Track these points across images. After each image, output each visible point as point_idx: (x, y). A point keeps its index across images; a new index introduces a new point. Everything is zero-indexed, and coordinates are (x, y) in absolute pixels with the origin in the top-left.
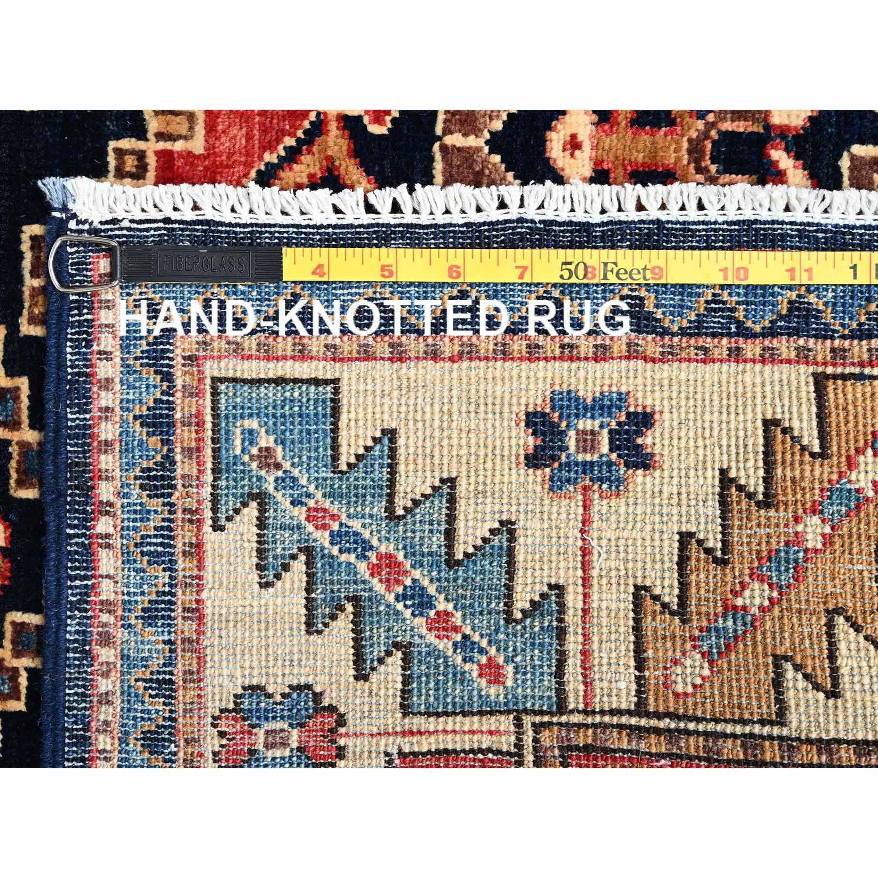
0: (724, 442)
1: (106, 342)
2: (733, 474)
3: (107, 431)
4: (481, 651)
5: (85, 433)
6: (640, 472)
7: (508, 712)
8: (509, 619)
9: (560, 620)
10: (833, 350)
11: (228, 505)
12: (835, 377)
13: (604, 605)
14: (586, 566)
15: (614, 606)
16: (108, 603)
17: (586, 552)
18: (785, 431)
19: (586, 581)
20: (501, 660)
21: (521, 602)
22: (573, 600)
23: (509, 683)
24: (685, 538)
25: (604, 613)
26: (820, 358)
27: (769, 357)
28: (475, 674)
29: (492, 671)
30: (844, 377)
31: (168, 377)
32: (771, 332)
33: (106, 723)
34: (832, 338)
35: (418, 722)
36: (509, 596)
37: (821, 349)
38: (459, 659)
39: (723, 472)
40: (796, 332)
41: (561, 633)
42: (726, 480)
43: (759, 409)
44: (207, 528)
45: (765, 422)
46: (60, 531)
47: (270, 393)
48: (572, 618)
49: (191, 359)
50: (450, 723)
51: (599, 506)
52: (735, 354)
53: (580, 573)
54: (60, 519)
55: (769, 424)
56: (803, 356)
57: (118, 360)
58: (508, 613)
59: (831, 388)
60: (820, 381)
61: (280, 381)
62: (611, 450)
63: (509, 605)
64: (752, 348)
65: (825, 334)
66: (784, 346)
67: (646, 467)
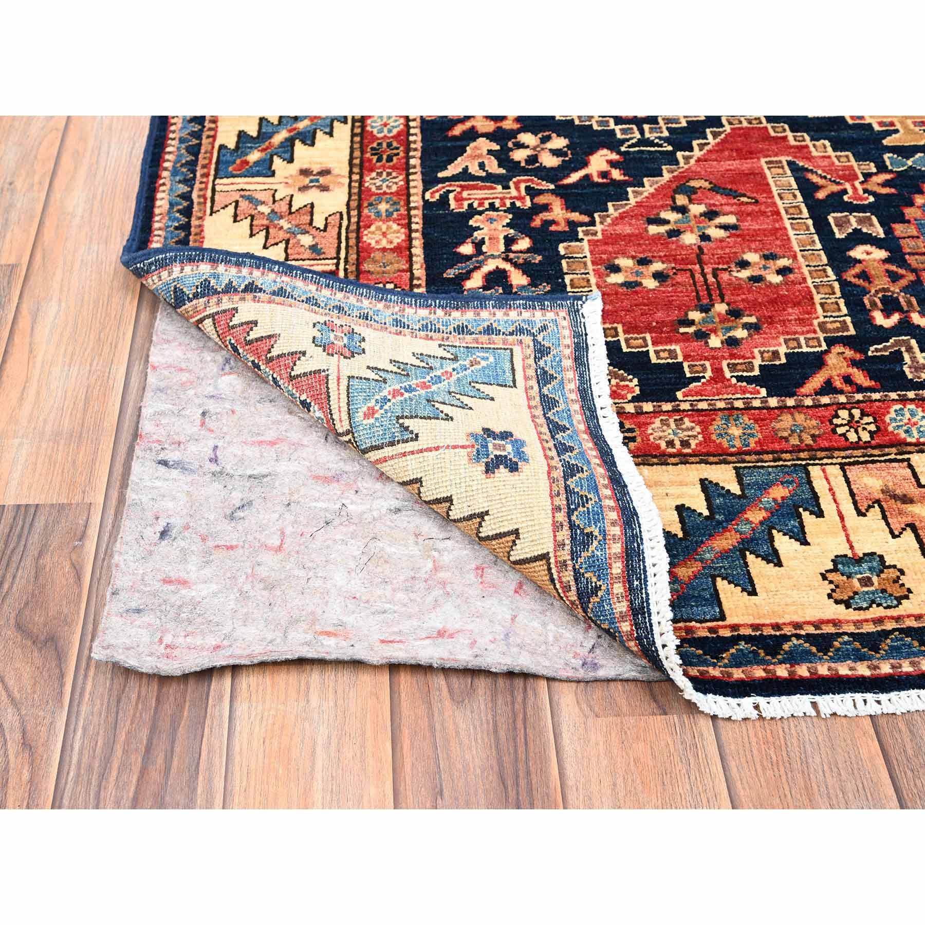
0: (504, 509)
1: (526, 315)
2: (486, 518)
3: (484, 314)
4: (381, 408)
5: (483, 307)
6: (484, 469)
7: (351, 426)
8: (398, 418)
9: (398, 442)
10: (565, 561)
11: (453, 350)
12: (549, 564)
13: (409, 463)
14: (429, 450)
15: (409, 468)
16: (404, 310)
17: (437, 449)
18: (514, 542)
19: (421, 451)
20: (376, 416)
21: (407, 422)
22: (410, 447)
23: (365, 422)
24: (449, 500)
25: (405, 464)
26: (558, 554)
27: (557, 527)
28: (370, 405)
29: (371, 413)
30: (549, 569)
31: (511, 334)
32: (572, 526)
33: (348, 298)
34: (572, 559)
35: (344, 383)
36: (411, 417)
37: (565, 555)
38: (378, 397)
39: (487, 513)
40: (573, 539)
41: (392, 444)
42: (482, 515)
43: (523, 525)
44: (440, 342)
45: (517, 530)
46: (437, 298)
47: (508, 366)
48: (401, 448)
49: (521, 342)
50: (344, 396)
51: (463, 452)
52: (556, 509)
53: (425, 447)
54: (444, 299)
55: (516, 532)
56: (560, 545)
57: (518, 318)
58: (402, 417)
59: (541, 563)
60: (545, 557)
61: (513, 370)
62: (496, 456)
63: (406, 417)
64: (561, 517)
65: (574, 555)
66: (564, 535)
67: (487, 471)
